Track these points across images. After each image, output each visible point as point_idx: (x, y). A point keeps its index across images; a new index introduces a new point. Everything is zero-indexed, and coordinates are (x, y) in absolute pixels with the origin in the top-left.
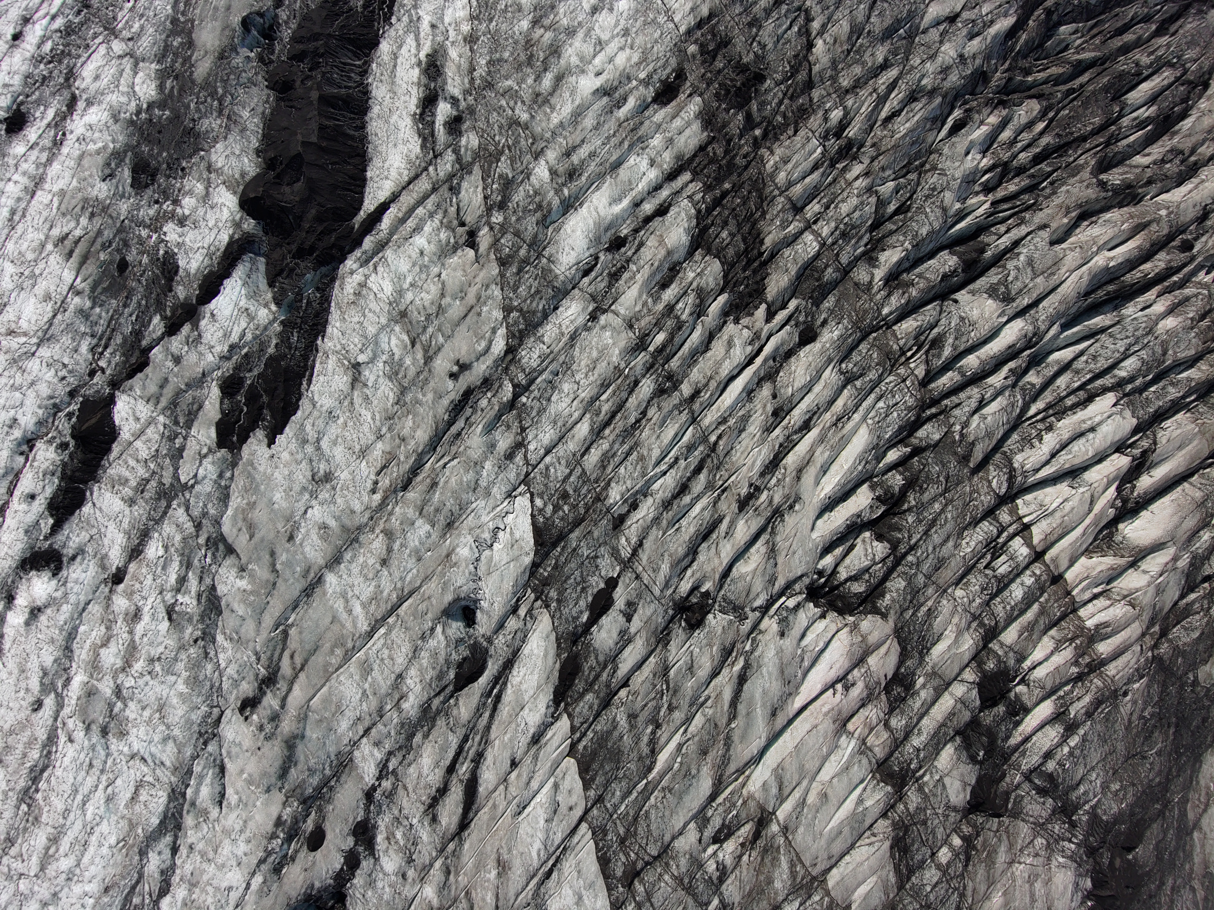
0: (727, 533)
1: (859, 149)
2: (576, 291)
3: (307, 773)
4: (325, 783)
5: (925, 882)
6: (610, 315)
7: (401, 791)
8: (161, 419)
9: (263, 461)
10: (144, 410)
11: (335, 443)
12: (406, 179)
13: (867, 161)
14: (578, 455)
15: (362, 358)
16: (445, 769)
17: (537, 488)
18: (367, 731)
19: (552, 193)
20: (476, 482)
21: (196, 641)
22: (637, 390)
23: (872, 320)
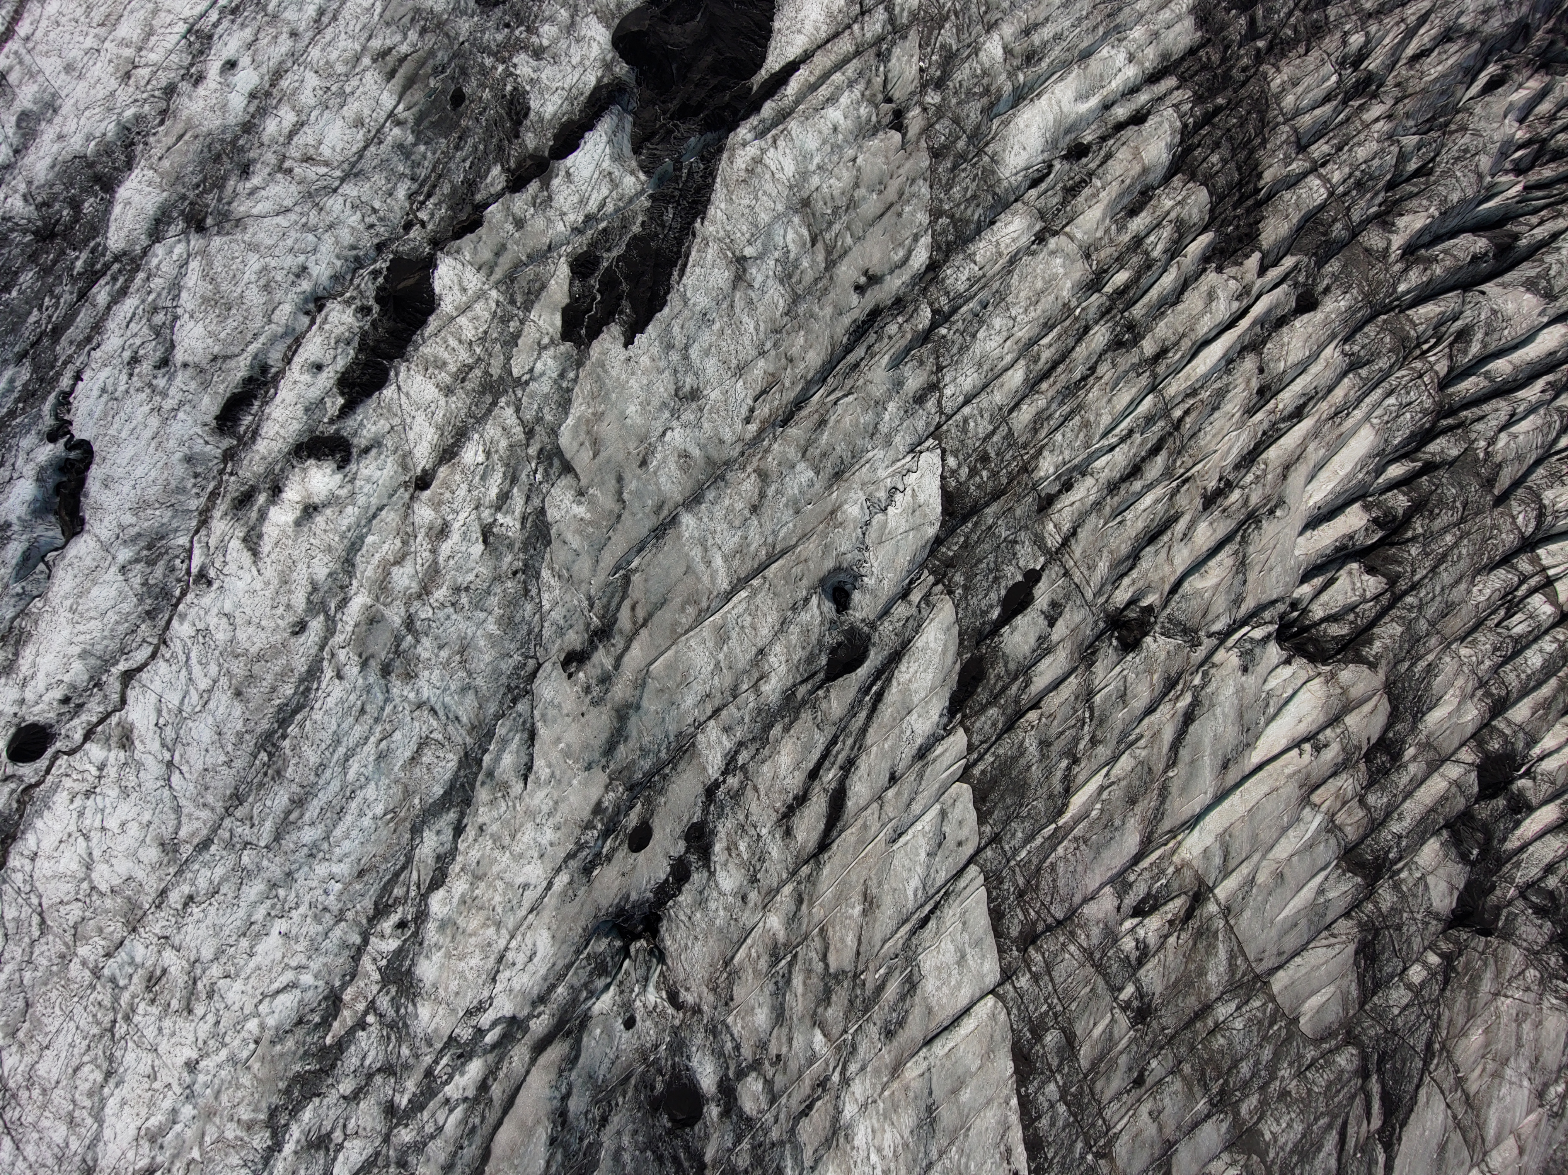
0: (1185, 535)
1: (1378, 87)
2: (1019, 204)
3: (638, 753)
4: (658, 769)
5: (1391, 1003)
6: (1063, 238)
7: (749, 792)
8: (494, 293)
9: (617, 364)
10: (473, 280)
11: (707, 353)
12: (824, 35)
13: (1390, 102)
14: (1006, 409)
15: (749, 251)
16: (806, 773)
17: (950, 443)
18: (716, 712)
19: (1004, 76)
20: (875, 427)
21: (515, 573)
22: (1087, 338)
23: (1385, 297)
